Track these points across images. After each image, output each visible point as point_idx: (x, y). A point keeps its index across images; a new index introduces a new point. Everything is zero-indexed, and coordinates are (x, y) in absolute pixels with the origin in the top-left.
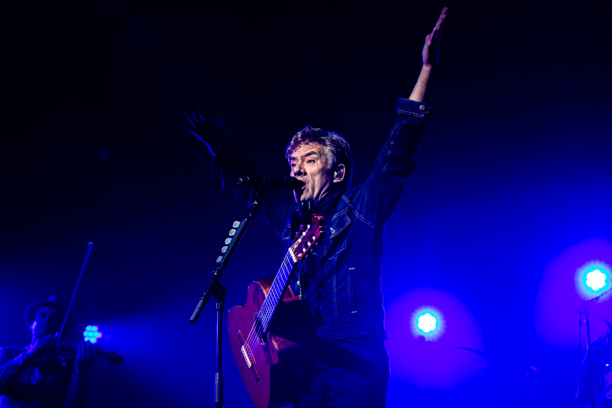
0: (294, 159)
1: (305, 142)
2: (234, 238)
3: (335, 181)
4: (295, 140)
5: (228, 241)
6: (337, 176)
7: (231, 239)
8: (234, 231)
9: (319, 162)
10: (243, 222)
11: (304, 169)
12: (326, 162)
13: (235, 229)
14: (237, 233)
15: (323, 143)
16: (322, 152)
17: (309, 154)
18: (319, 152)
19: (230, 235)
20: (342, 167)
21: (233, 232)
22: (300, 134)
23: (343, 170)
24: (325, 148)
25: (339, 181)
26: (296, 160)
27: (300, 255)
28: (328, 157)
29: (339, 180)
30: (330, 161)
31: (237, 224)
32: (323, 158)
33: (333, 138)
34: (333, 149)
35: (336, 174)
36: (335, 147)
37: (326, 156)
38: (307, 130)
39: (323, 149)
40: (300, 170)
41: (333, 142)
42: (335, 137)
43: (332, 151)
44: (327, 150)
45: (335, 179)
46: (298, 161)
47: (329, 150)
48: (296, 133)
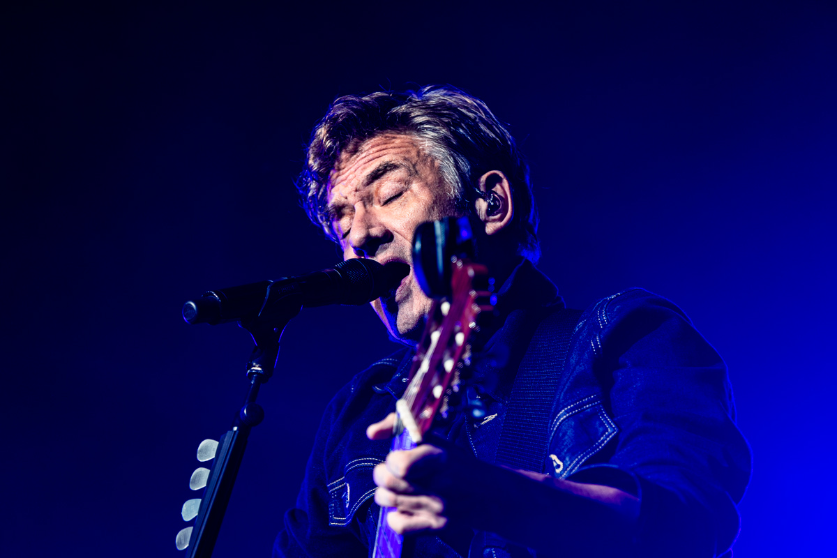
0: (339, 211)
1: (351, 147)
2: (208, 496)
3: (490, 228)
4: (317, 155)
5: (190, 510)
6: (491, 211)
7: (199, 501)
8: (205, 472)
9: (415, 186)
10: (228, 438)
11: (381, 224)
12: (441, 181)
13: (205, 465)
14: (215, 477)
15: (404, 124)
16: (414, 153)
17: (376, 176)
18: (405, 159)
19: (195, 488)
20: (493, 180)
21: (200, 479)
22: (322, 132)
23: (503, 188)
24: (416, 138)
25: (502, 224)
26: (347, 211)
27: (427, 413)
28: (437, 163)
29: (501, 219)
30: (451, 176)
31: (208, 449)
32: (426, 172)
33: (432, 102)
34: (443, 131)
35: (482, 205)
36: (446, 125)
37: (432, 162)
38: (339, 111)
39: (413, 144)
40: (368, 232)
41: (436, 112)
42: (436, 97)
43: (445, 141)
44: (428, 142)
45: (486, 221)
46: (353, 209)
47: (434, 139)
48: (312, 135)
